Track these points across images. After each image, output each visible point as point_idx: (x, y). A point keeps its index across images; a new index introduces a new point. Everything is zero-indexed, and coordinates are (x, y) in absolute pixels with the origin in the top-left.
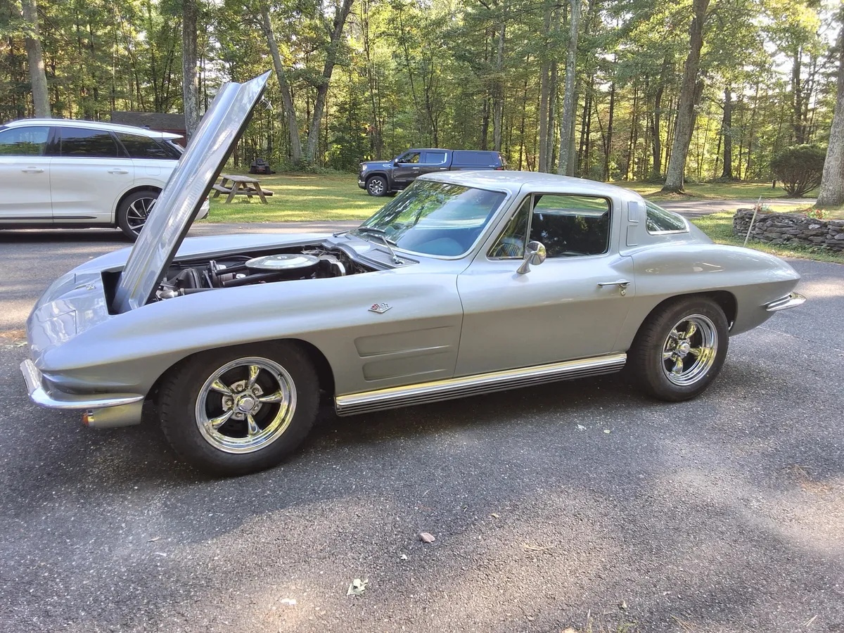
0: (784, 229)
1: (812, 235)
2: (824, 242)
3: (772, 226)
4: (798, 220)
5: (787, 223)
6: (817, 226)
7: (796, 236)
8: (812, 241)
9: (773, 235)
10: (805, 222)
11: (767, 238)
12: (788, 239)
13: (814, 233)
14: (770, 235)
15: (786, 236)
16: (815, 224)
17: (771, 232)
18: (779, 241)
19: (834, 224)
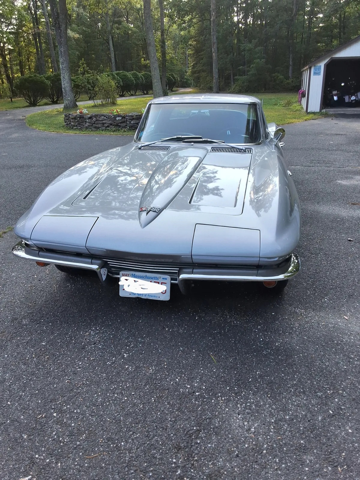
0: (104, 121)
1: (119, 123)
2: (127, 126)
3: (97, 120)
4: (109, 116)
5: (104, 118)
6: (120, 118)
7: (111, 124)
8: (120, 126)
9: (100, 125)
10: (113, 116)
11: (95, 127)
12: (108, 126)
13: (121, 122)
14: (97, 126)
15: (106, 125)
16: (119, 117)
17: (97, 124)
18: (104, 128)
19: (129, 116)
